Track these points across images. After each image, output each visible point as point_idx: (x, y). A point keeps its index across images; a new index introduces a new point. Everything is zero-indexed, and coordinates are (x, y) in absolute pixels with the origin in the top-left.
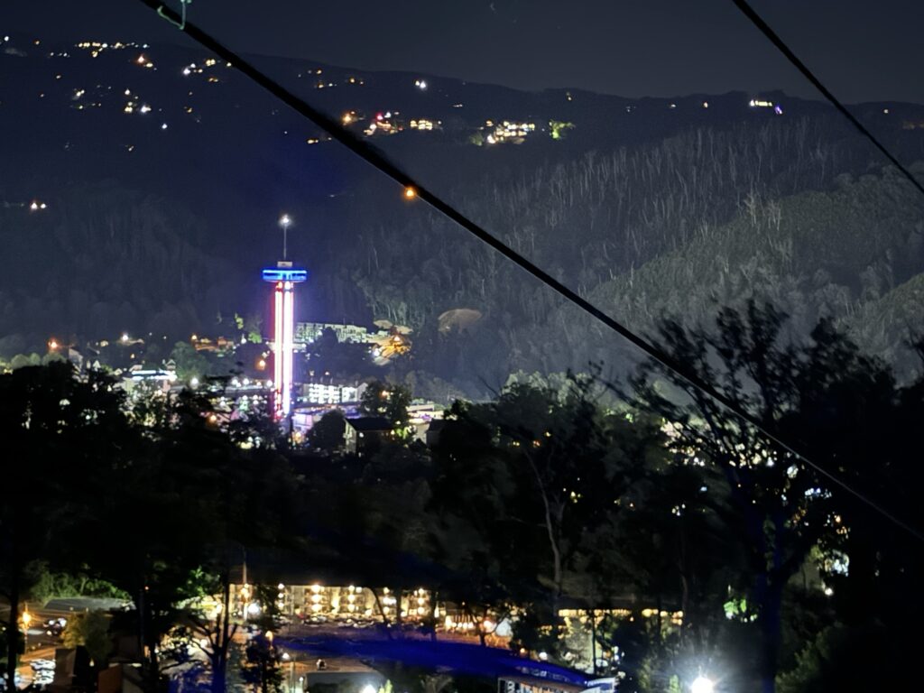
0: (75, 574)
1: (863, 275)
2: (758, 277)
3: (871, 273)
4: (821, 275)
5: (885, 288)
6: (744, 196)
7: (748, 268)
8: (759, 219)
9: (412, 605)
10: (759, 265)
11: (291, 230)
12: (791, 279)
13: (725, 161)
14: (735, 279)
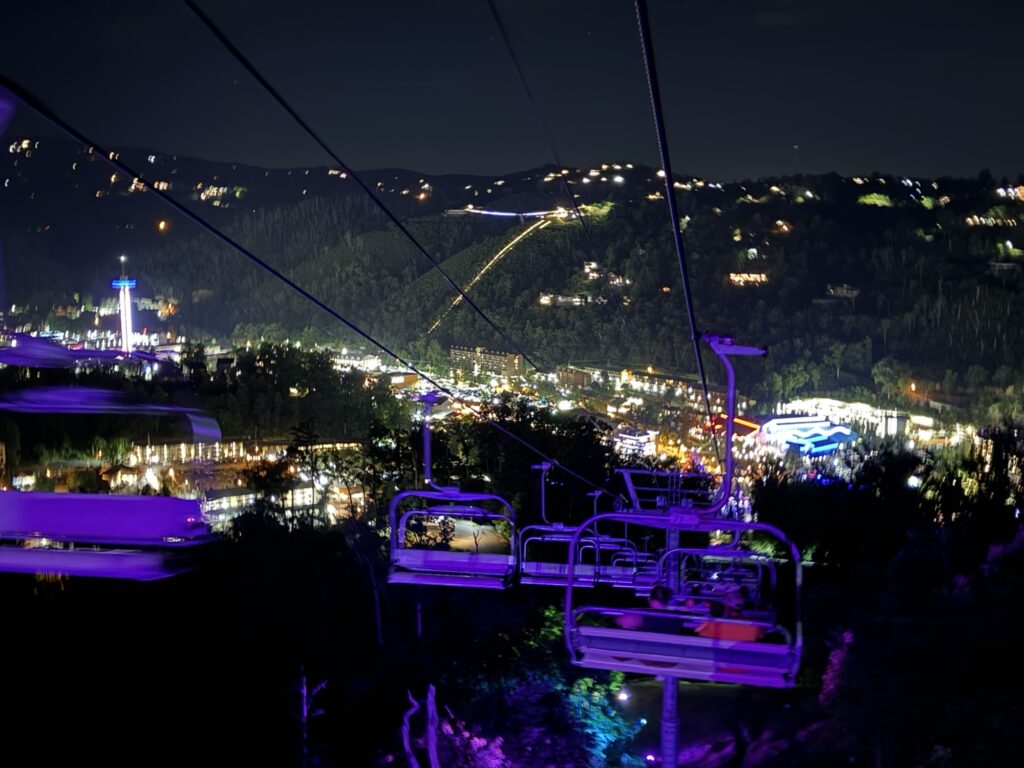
0: (59, 450)
1: (403, 272)
2: (354, 273)
3: (406, 271)
4: (384, 272)
5: (414, 278)
6: (343, 233)
7: (350, 269)
8: (352, 244)
9: (230, 450)
10: (355, 267)
11: (126, 263)
12: (369, 274)
13: (330, 212)
14: (344, 275)
